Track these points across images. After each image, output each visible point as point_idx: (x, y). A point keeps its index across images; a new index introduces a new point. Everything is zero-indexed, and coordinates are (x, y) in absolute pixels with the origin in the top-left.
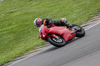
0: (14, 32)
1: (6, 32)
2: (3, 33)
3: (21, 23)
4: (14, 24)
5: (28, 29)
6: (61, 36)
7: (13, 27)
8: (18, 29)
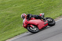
0: (43, 8)
1: (38, 8)
2: (36, 8)
3: (47, 3)
4: (43, 3)
5: (51, 6)
6: (36, 26)
7: (42, 5)
8: (45, 6)
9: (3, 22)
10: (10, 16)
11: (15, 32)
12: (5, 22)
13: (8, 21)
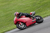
9: (34, 6)
10: (40, 1)
11: (44, 14)
12: (36, 6)
13: (39, 5)
